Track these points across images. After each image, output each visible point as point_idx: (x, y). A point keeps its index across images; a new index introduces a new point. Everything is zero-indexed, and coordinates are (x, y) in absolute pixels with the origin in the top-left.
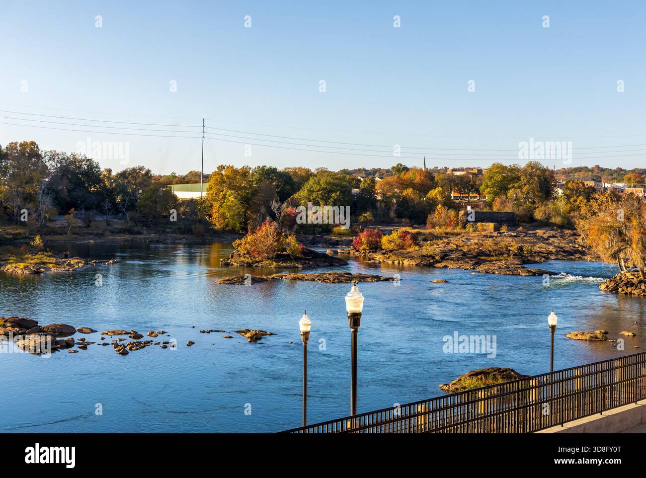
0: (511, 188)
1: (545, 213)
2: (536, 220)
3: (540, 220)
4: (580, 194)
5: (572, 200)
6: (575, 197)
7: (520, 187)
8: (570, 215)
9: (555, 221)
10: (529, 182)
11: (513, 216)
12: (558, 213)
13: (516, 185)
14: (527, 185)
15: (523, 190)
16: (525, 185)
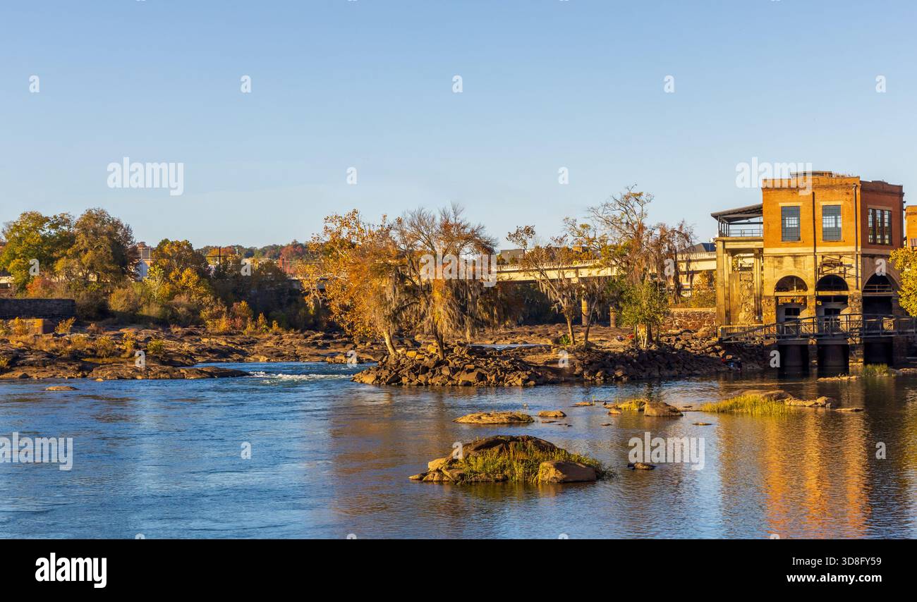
0: (59, 258)
1: (128, 299)
2: (113, 314)
3: (121, 312)
4: (186, 266)
5: (172, 276)
6: (177, 271)
7: (77, 254)
8: (173, 301)
9: (149, 312)
10: (92, 245)
11: (72, 306)
12: (149, 299)
13: (69, 252)
14: (90, 251)
15: (84, 260)
16: (86, 251)
